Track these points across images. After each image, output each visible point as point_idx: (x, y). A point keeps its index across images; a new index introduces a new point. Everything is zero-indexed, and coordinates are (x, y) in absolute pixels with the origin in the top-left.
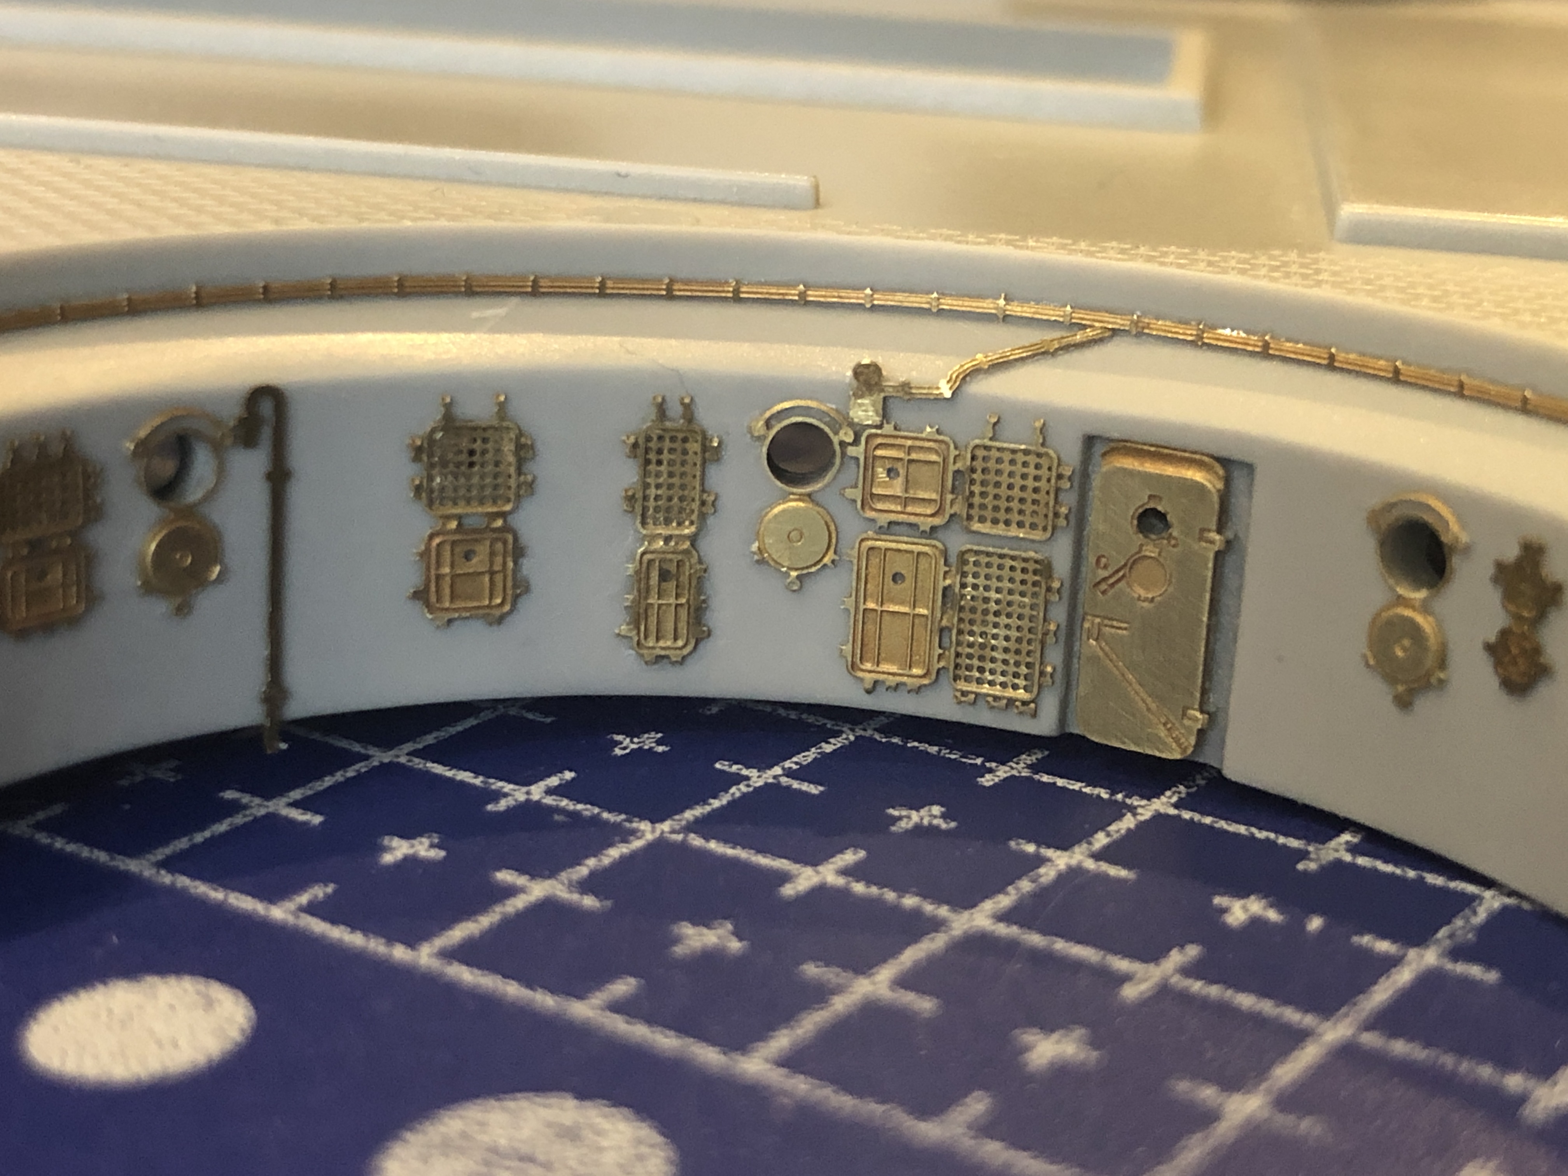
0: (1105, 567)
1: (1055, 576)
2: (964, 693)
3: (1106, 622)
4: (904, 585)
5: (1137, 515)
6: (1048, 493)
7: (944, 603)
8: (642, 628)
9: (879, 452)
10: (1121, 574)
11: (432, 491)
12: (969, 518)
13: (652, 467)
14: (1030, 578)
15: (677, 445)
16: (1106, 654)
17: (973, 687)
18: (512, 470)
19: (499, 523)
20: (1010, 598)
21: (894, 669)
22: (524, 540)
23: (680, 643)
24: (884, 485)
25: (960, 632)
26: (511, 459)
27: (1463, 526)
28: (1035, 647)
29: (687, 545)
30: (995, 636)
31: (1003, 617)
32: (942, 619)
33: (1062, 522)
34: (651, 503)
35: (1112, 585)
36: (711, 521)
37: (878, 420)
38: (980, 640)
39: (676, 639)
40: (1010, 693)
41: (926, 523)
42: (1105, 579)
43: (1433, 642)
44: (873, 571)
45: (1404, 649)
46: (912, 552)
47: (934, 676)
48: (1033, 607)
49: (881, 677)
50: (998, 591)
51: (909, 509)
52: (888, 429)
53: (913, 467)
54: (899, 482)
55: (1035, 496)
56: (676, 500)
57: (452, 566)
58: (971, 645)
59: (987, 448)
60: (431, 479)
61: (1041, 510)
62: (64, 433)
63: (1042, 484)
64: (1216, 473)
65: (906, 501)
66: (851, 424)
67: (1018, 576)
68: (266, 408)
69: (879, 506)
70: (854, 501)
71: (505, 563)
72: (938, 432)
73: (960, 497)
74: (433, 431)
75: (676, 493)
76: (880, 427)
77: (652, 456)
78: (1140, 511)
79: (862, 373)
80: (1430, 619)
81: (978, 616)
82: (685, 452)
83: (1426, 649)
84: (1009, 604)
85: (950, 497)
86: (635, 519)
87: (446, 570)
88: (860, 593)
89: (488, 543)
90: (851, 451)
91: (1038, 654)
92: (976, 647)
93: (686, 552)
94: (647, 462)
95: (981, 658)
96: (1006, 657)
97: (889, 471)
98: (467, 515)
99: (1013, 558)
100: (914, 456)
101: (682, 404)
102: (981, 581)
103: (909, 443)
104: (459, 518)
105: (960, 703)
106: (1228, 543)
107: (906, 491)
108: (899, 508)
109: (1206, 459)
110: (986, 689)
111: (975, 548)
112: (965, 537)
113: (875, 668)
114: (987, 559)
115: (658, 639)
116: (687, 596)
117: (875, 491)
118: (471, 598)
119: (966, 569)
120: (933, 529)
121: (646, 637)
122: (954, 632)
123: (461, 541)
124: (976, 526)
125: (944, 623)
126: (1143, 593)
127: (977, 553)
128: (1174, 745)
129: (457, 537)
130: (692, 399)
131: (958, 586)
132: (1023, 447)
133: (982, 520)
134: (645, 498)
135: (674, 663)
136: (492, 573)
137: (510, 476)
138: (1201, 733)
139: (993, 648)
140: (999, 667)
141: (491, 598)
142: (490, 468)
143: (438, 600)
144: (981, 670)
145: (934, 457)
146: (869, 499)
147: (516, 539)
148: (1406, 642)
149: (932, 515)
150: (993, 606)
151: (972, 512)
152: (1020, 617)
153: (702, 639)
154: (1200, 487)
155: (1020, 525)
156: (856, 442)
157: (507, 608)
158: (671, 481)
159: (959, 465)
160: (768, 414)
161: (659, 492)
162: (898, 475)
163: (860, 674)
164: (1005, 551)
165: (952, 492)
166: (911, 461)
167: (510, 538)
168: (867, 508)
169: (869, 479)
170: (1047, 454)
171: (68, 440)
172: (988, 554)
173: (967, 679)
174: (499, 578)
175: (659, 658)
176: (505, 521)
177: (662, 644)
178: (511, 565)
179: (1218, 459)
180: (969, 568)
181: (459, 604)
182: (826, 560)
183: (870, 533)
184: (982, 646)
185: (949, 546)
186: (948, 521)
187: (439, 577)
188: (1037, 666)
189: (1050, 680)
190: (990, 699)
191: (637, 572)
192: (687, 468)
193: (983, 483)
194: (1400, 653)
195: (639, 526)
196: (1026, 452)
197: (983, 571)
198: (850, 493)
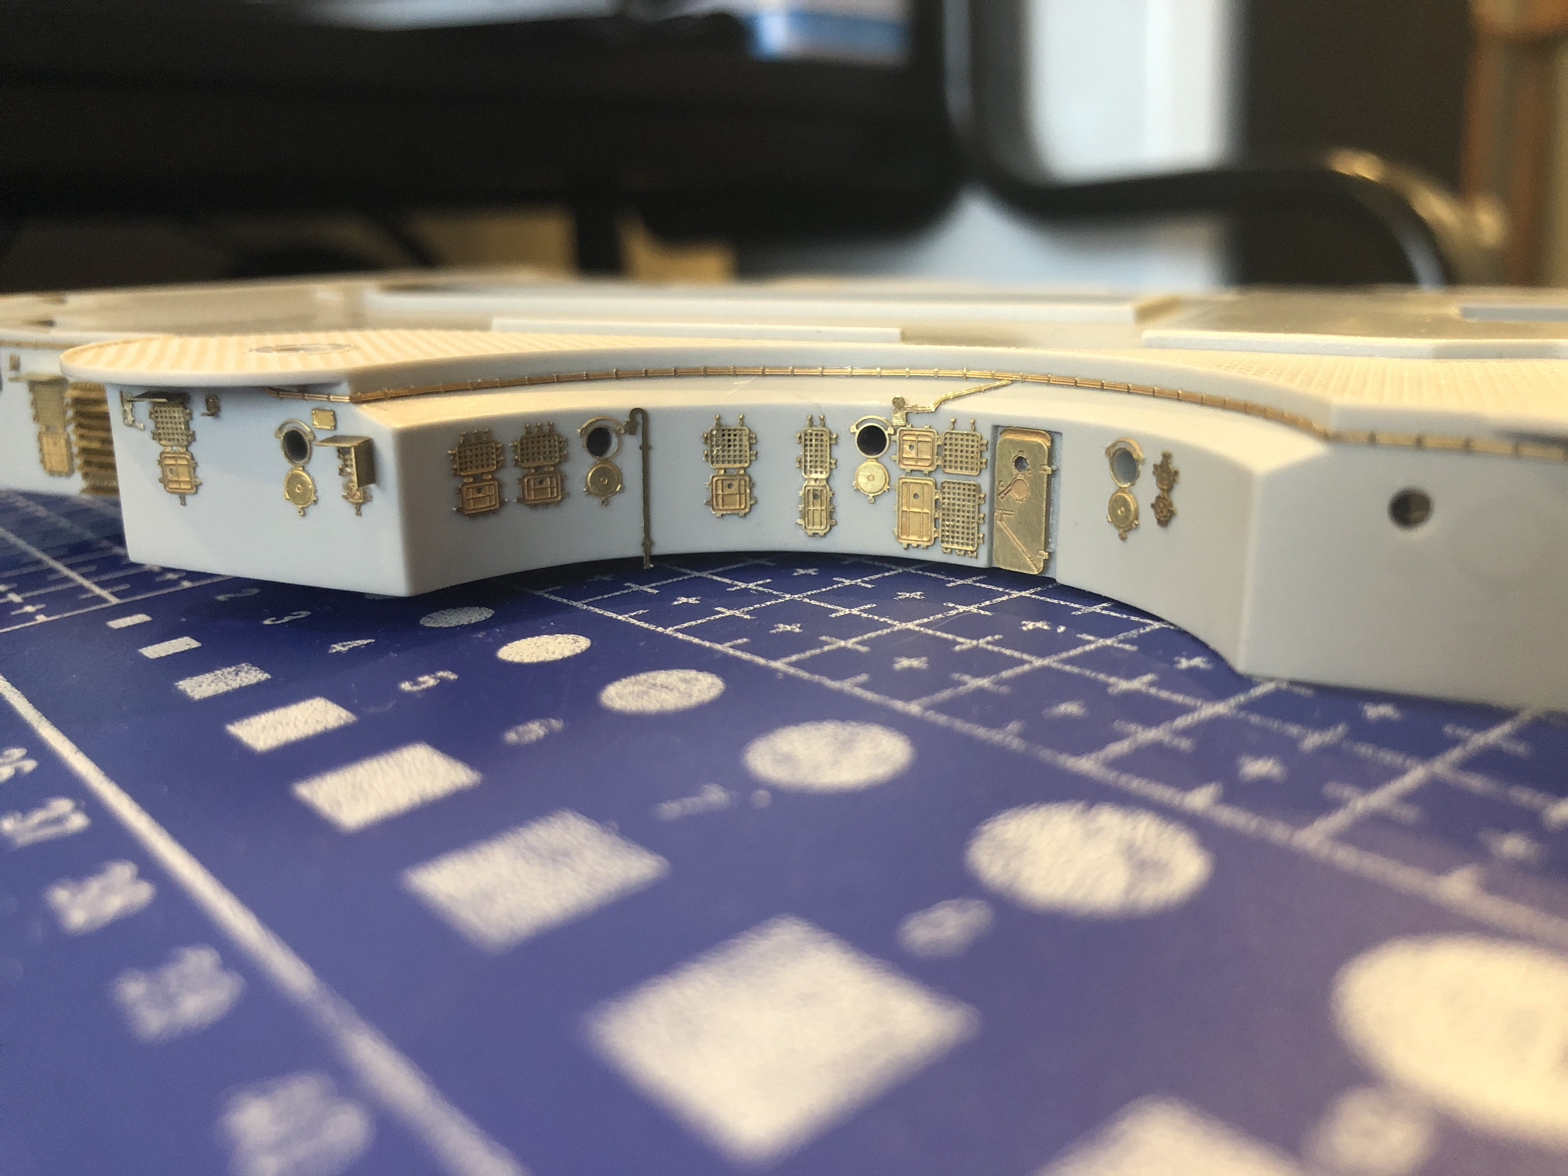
0: (1002, 486)
1: (983, 492)
2: (946, 549)
3: (1004, 512)
4: (919, 499)
5: (1014, 460)
6: (977, 453)
7: (936, 507)
8: (807, 520)
9: (905, 438)
10: (1009, 489)
11: (712, 457)
12: (945, 466)
13: (808, 448)
14: (972, 493)
15: (819, 438)
16: (1005, 528)
17: (950, 546)
18: (747, 448)
19: (742, 472)
20: (964, 503)
21: (915, 538)
22: (754, 479)
23: (823, 527)
24: (909, 453)
25: (943, 520)
26: (747, 443)
27: (1142, 450)
28: (975, 525)
29: (825, 483)
30: (958, 521)
31: (961, 512)
32: (935, 514)
33: (984, 466)
34: (808, 464)
35: (1005, 494)
36: (835, 472)
37: (903, 423)
38: (952, 523)
39: (821, 524)
40: (965, 548)
41: (927, 470)
42: (1003, 491)
43: (1132, 508)
44: (904, 492)
45: (1122, 512)
46: (921, 484)
47: (933, 541)
48: (973, 507)
49: (910, 542)
50: (959, 500)
51: (919, 464)
52: (909, 426)
53: (919, 444)
54: (914, 451)
55: (972, 455)
56: (819, 462)
57: (722, 491)
58: (948, 526)
59: (951, 434)
60: (712, 451)
61: (975, 461)
62: (549, 423)
63: (975, 449)
64: (1047, 438)
65: (917, 460)
66: (892, 426)
67: (967, 492)
68: (639, 418)
69: (906, 463)
70: (895, 461)
71: (745, 490)
72: (930, 427)
73: (940, 457)
74: (712, 430)
75: (819, 458)
76: (905, 426)
77: (808, 443)
78: (1016, 458)
79: (896, 402)
80: (1131, 496)
81: (951, 512)
82: (822, 440)
83: (1130, 510)
84: (963, 506)
85: (936, 457)
86: (801, 471)
87: (720, 492)
88: (900, 505)
89: (738, 481)
90: (893, 437)
91: (976, 529)
92: (950, 527)
93: (824, 486)
94: (806, 445)
95: (953, 532)
96: (963, 530)
97: (910, 446)
98: (730, 468)
99: (964, 484)
100: (920, 439)
101: (821, 419)
102: (951, 496)
103: (918, 433)
104: (725, 470)
105: (945, 553)
106: (1053, 471)
107: (917, 455)
108: (914, 464)
109: (1043, 432)
110: (955, 546)
111: (948, 480)
112: (945, 476)
113: (907, 538)
114: (953, 486)
115: (813, 525)
116: (825, 505)
117: (904, 456)
118: (731, 505)
119: (944, 490)
120: (930, 472)
121: (808, 524)
122: (941, 520)
123: (726, 480)
124: (948, 470)
125: (936, 516)
126: (1017, 497)
127: (949, 483)
128: (1034, 568)
129: (724, 478)
130: (824, 416)
131: (941, 499)
132: (966, 432)
133: (950, 467)
134: (806, 461)
135: (822, 536)
136: (740, 494)
137: (746, 451)
138: (1046, 562)
139: (958, 527)
140: (960, 535)
141: (740, 505)
142: (738, 447)
143: (717, 505)
144: (953, 537)
145: (929, 439)
146: (901, 459)
147: (750, 479)
148: (1123, 509)
149: (929, 466)
150: (957, 508)
151: (946, 464)
152: (968, 512)
153: (833, 526)
154: (1040, 446)
155: (967, 468)
156: (895, 433)
157: (747, 510)
158: (817, 453)
159: (939, 443)
160: (857, 423)
161: (812, 459)
162: (913, 448)
163: (902, 541)
164: (961, 481)
165: (937, 455)
166: (919, 441)
167: (747, 479)
168: (901, 464)
169: (901, 450)
170: (976, 435)
171: (551, 426)
172: (954, 483)
173: (947, 542)
174: (743, 496)
175: (815, 534)
176: (745, 471)
177: (815, 527)
178: (748, 491)
179: (1048, 432)
180: (946, 490)
181: (726, 507)
182: (884, 489)
183: (903, 476)
184: (953, 526)
185: (937, 480)
186: (936, 469)
187: (717, 495)
188: (976, 534)
189: (982, 541)
190: (957, 551)
191: (804, 495)
192: (823, 448)
193: (951, 450)
194: (1119, 512)
195: (803, 474)
196: (967, 435)
197: (952, 491)
198: (894, 457)
